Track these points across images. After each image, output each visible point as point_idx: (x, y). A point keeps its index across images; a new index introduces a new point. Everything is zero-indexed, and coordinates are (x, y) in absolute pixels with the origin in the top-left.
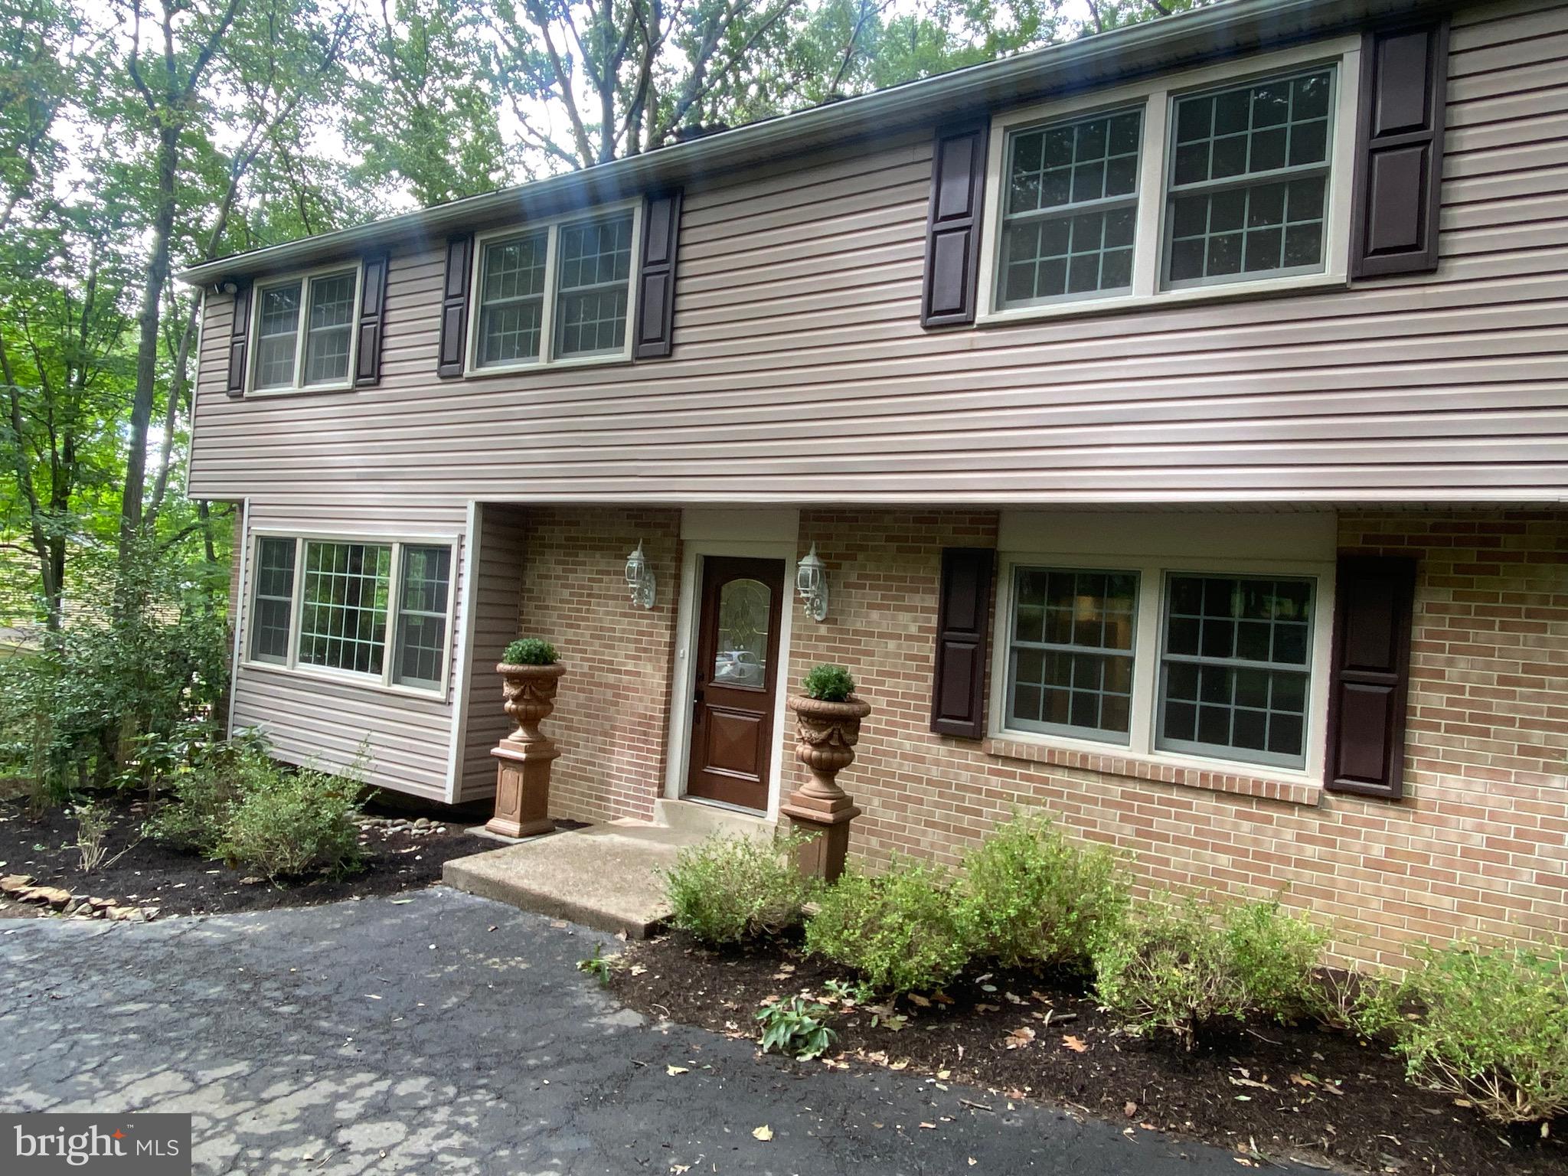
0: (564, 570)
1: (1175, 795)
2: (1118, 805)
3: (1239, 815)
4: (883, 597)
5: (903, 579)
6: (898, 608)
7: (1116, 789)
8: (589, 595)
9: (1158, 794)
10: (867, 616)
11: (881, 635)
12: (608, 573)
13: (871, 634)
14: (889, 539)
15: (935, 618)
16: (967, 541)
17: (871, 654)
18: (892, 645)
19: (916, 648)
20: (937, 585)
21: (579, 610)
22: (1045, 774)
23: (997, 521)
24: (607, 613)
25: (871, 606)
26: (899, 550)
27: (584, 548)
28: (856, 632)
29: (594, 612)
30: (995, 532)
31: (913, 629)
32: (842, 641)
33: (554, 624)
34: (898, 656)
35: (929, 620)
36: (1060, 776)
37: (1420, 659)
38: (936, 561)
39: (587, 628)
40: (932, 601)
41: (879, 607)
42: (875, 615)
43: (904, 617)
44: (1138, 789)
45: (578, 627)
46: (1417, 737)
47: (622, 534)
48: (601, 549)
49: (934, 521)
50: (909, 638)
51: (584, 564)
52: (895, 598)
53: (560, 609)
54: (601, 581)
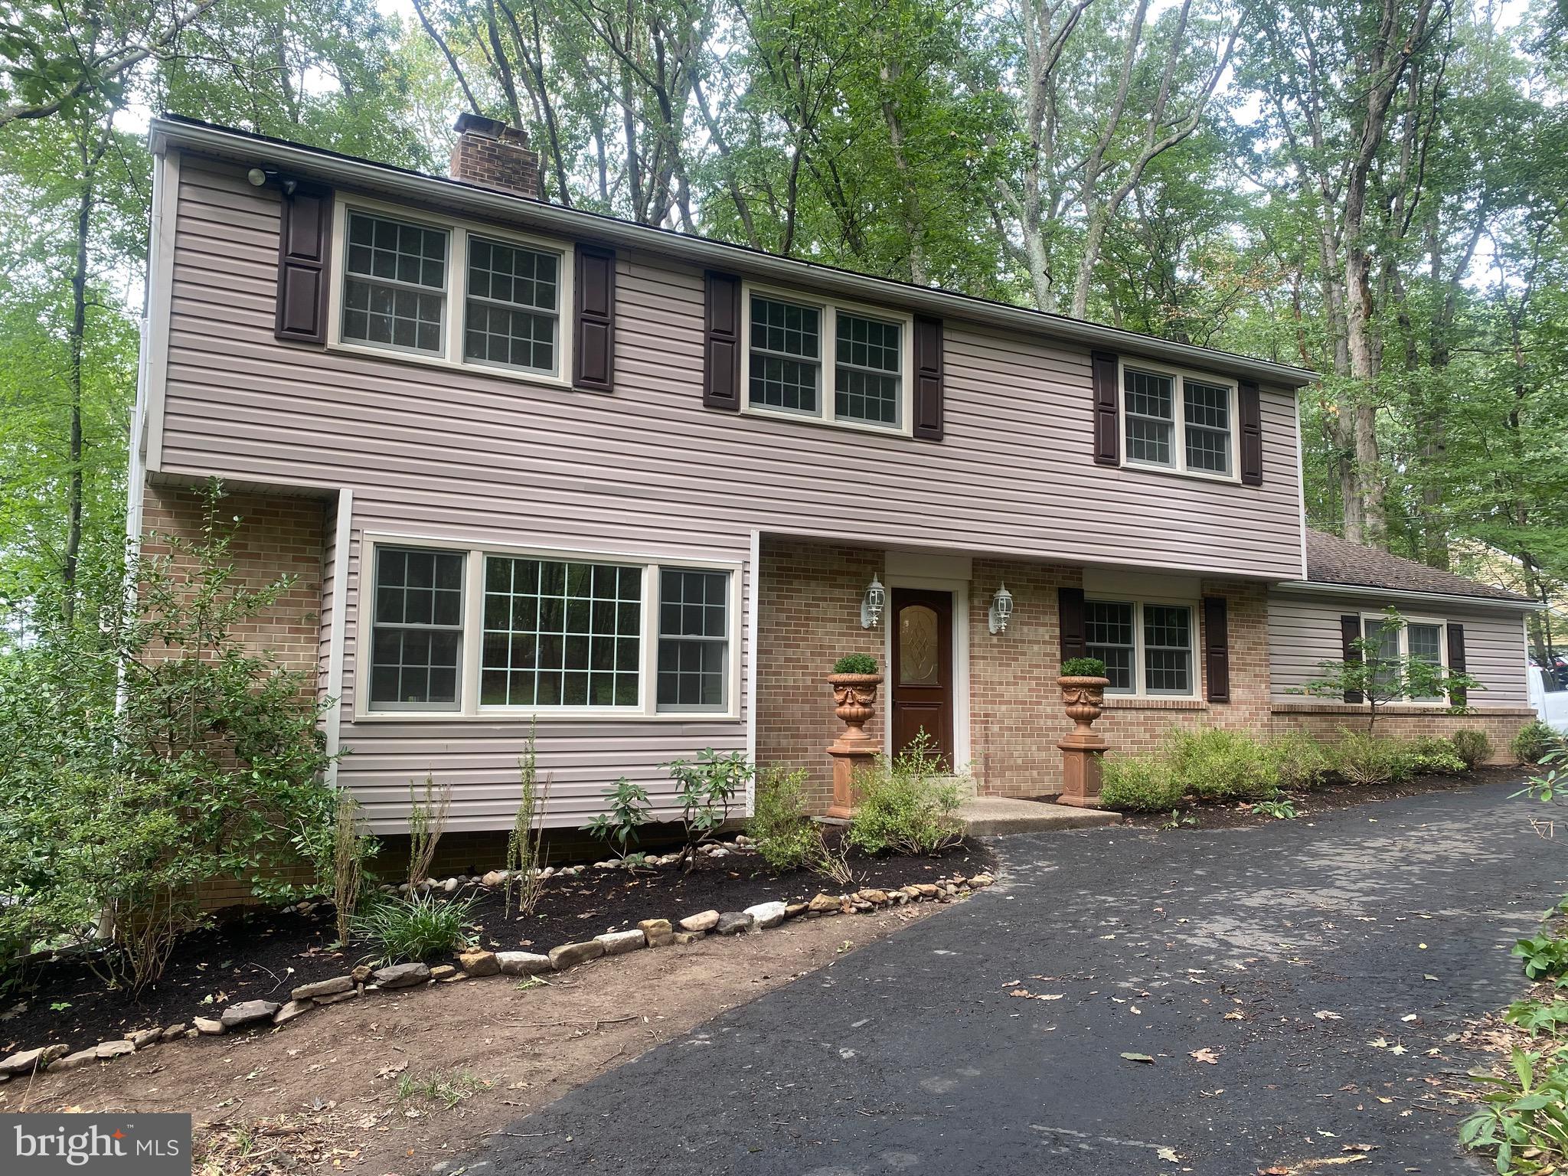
0: (778, 597)
1: (1162, 714)
2: (1143, 724)
3: (1184, 719)
4: (1029, 617)
5: (1038, 606)
6: (1037, 624)
7: (1142, 716)
8: (807, 619)
9: (1156, 714)
10: (1021, 629)
11: (1030, 642)
12: (825, 600)
13: (1023, 641)
14: (1029, 581)
15: (1057, 630)
16: (1071, 584)
17: (1024, 654)
18: (1036, 648)
19: (1048, 649)
20: (1057, 610)
21: (797, 632)
22: (1114, 713)
23: (1081, 574)
24: (827, 633)
25: (1022, 624)
26: (1035, 588)
27: (798, 577)
28: (1014, 641)
29: (813, 633)
30: (1081, 579)
31: (1047, 638)
32: (1006, 647)
33: (772, 645)
34: (1039, 654)
35: (1053, 631)
36: (1120, 713)
37: (1230, 641)
38: (1055, 595)
39: (808, 647)
40: (1055, 620)
41: (1027, 624)
42: (1025, 629)
43: (1041, 630)
44: (1148, 713)
45: (798, 646)
46: (1232, 675)
47: (835, 567)
48: (816, 579)
49: (1051, 571)
50: (1044, 642)
51: (799, 591)
52: (1036, 618)
53: (776, 631)
54: (818, 606)
